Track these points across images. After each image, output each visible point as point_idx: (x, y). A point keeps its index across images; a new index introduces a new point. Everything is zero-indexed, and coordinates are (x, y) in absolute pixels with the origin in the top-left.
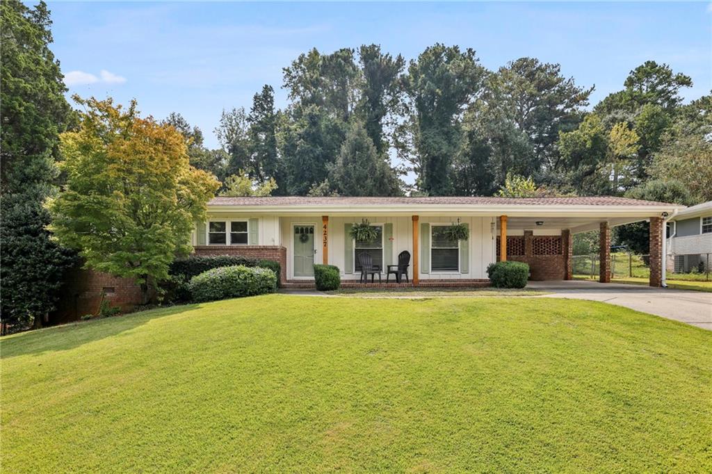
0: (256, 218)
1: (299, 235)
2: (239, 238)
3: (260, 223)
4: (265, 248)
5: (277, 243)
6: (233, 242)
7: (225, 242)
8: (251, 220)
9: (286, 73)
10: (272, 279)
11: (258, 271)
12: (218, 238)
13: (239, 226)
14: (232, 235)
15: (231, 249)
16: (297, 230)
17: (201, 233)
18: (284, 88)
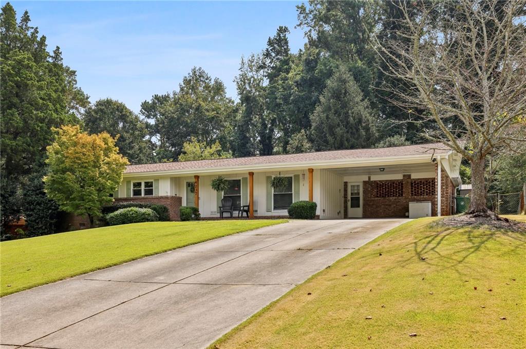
0: (157, 179)
1: (189, 188)
2: (149, 192)
3: (160, 182)
4: (162, 197)
5: (169, 194)
6: (145, 194)
7: (141, 195)
8: (155, 180)
9: (300, 10)
10: (149, 214)
11: (143, 210)
12: (137, 193)
13: (149, 185)
14: (145, 190)
15: (143, 198)
16: (189, 185)
17: (128, 189)
18: (299, 28)
